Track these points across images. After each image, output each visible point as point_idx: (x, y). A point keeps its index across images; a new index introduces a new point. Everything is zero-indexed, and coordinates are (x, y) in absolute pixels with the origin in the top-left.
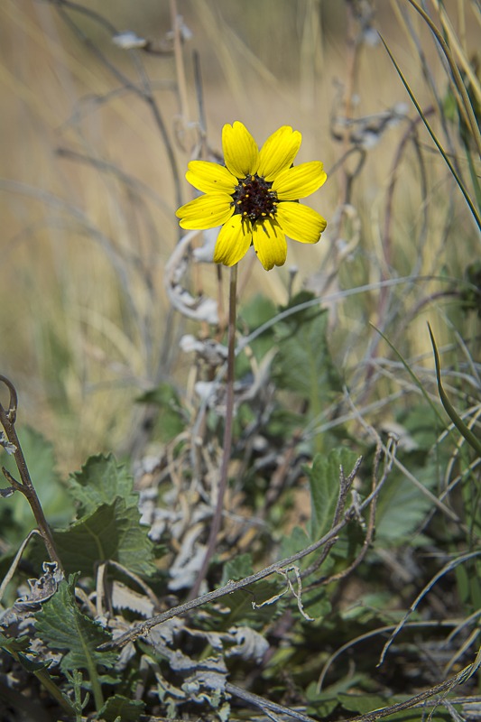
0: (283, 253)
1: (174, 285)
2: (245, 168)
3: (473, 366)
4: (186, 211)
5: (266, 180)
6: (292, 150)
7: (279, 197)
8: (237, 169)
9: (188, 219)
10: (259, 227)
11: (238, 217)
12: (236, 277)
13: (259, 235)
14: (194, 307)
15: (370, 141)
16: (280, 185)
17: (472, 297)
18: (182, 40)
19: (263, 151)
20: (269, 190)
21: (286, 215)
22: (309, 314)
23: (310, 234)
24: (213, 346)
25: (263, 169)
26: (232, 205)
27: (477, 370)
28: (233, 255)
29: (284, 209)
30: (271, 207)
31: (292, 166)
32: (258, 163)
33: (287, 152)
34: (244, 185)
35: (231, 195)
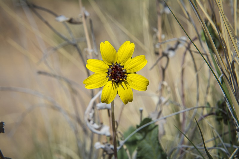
0: (131, 96)
1: (89, 121)
2: (111, 61)
3: (224, 144)
4: (87, 81)
5: (121, 65)
6: (131, 51)
7: (127, 72)
8: (108, 61)
9: (89, 84)
10: (120, 85)
11: (110, 82)
12: (114, 111)
13: (120, 89)
14: (99, 129)
15: (171, 54)
16: (127, 66)
17: (220, 114)
18: (86, 17)
19: (118, 52)
20: (122, 69)
21: (131, 79)
22: (150, 128)
23: (142, 87)
24: (109, 145)
25: (119, 60)
26: (107, 77)
27: (225, 145)
28: (110, 98)
29: (130, 77)
30: (124, 76)
31: (132, 58)
32: (117, 58)
33: (129, 52)
34: (111, 67)
35: (107, 73)
